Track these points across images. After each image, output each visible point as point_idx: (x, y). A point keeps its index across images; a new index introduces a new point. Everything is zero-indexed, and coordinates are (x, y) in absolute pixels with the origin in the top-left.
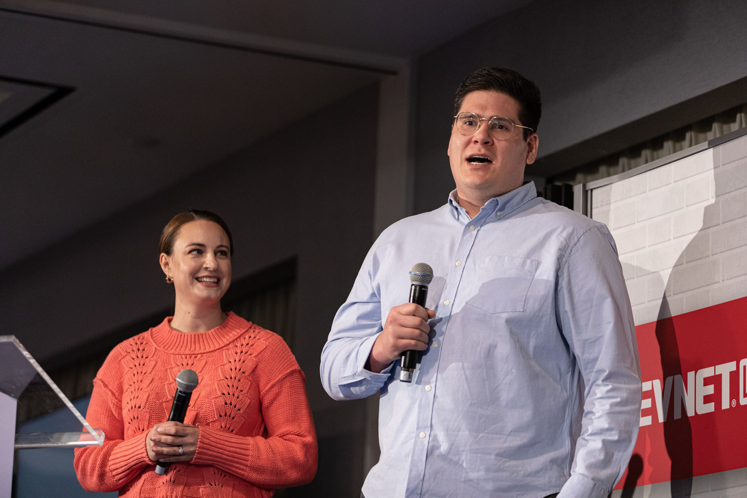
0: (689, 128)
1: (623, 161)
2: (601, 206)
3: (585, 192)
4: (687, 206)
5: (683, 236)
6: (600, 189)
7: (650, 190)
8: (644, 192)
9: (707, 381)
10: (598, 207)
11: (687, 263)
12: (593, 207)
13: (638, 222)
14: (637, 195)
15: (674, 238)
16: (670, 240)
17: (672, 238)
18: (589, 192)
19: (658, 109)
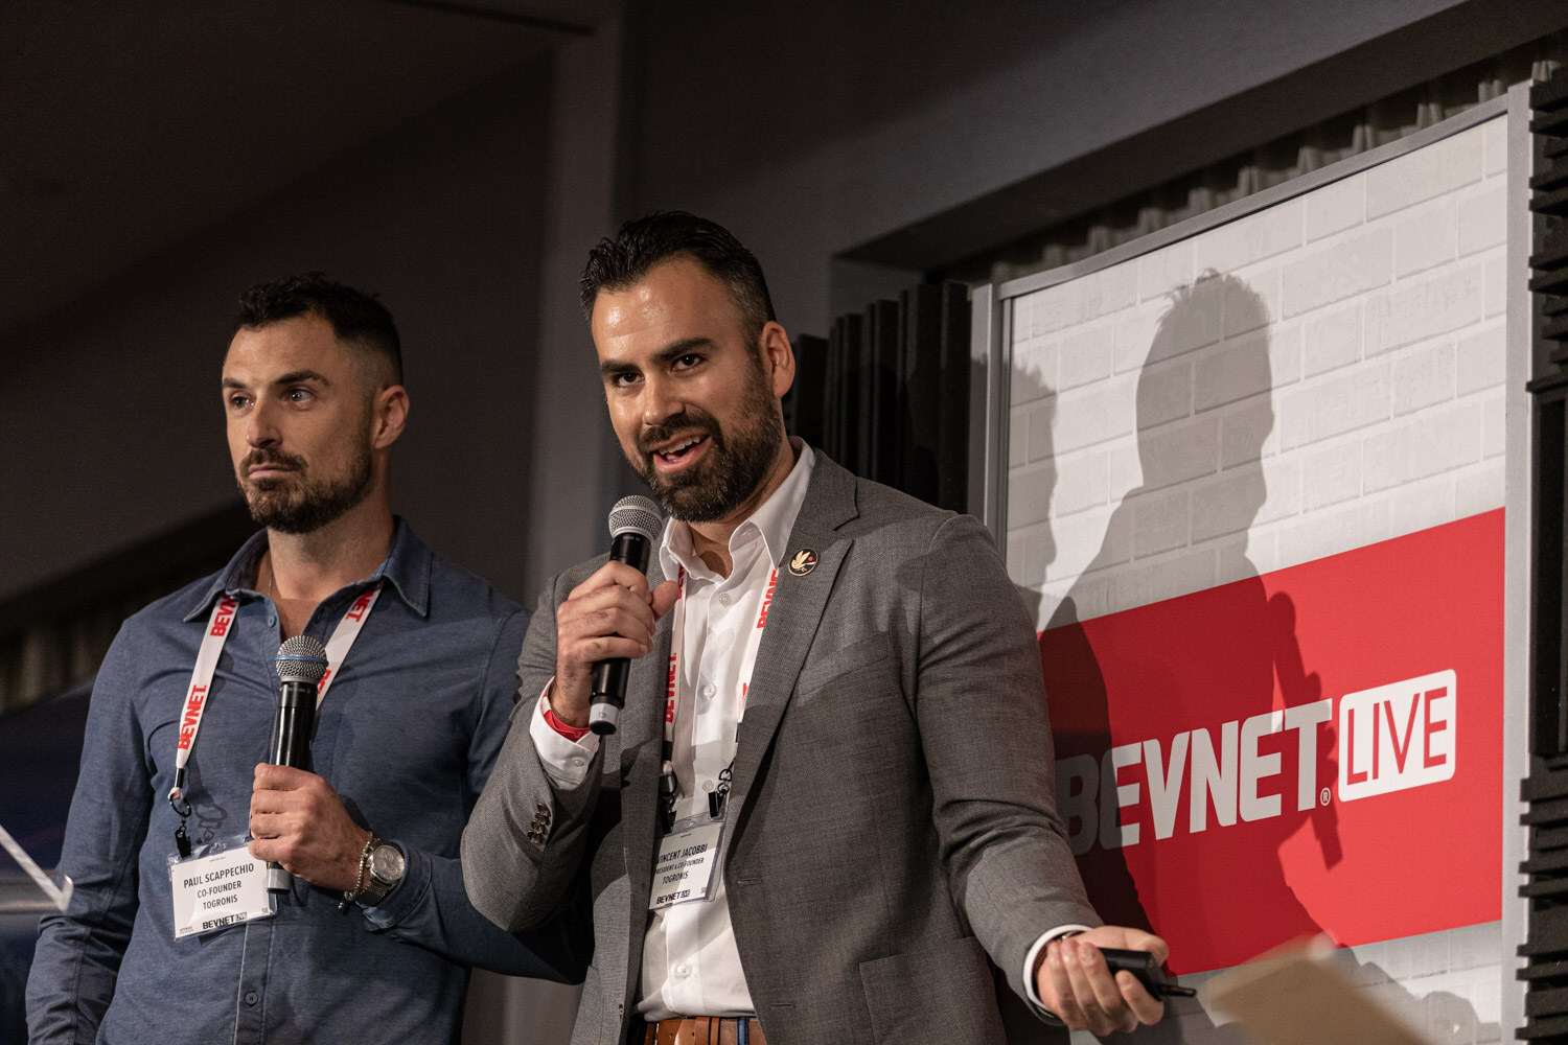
0: (1246, 159)
1: (1098, 234)
2: (1034, 336)
3: (999, 304)
4: (1226, 338)
5: (1217, 407)
6: (1031, 296)
7: (1143, 301)
8: (1130, 305)
9: (1266, 745)
10: (1026, 339)
11: (1224, 469)
12: (1017, 337)
13: (1116, 374)
14: (1115, 311)
15: (1197, 412)
16: (1187, 416)
17: (1192, 412)
18: (1007, 304)
19: (1174, 113)
